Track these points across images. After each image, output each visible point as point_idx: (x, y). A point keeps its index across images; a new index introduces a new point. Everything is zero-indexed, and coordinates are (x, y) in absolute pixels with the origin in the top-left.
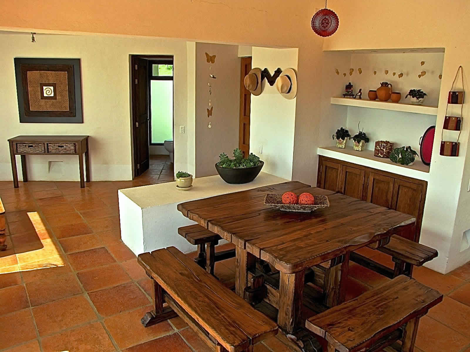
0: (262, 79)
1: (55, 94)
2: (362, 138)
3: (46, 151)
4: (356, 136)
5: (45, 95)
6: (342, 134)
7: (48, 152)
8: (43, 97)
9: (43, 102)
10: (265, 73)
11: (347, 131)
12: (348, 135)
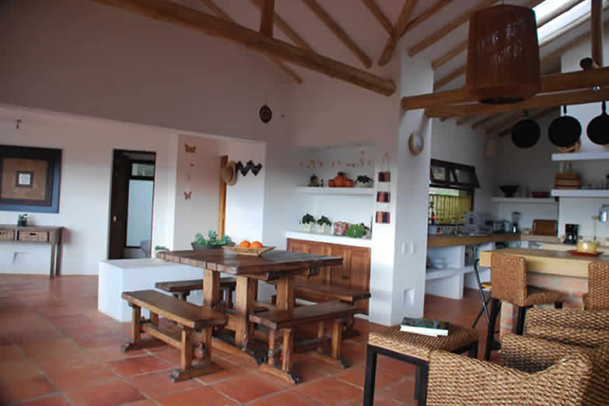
0: (237, 171)
1: (31, 183)
2: (324, 221)
3: (16, 239)
4: (319, 221)
5: (20, 183)
6: (308, 219)
7: (18, 239)
8: (17, 185)
9: (17, 189)
10: (239, 165)
11: (312, 217)
12: (313, 221)
